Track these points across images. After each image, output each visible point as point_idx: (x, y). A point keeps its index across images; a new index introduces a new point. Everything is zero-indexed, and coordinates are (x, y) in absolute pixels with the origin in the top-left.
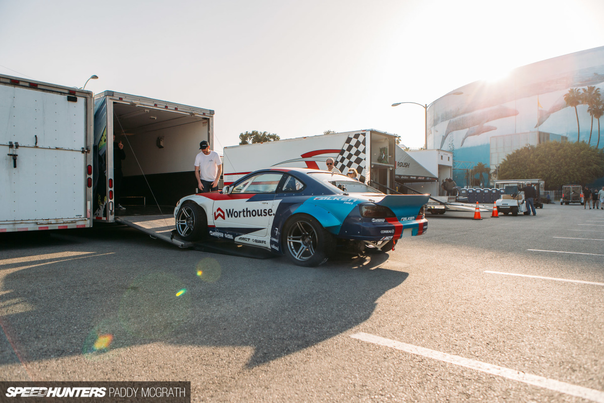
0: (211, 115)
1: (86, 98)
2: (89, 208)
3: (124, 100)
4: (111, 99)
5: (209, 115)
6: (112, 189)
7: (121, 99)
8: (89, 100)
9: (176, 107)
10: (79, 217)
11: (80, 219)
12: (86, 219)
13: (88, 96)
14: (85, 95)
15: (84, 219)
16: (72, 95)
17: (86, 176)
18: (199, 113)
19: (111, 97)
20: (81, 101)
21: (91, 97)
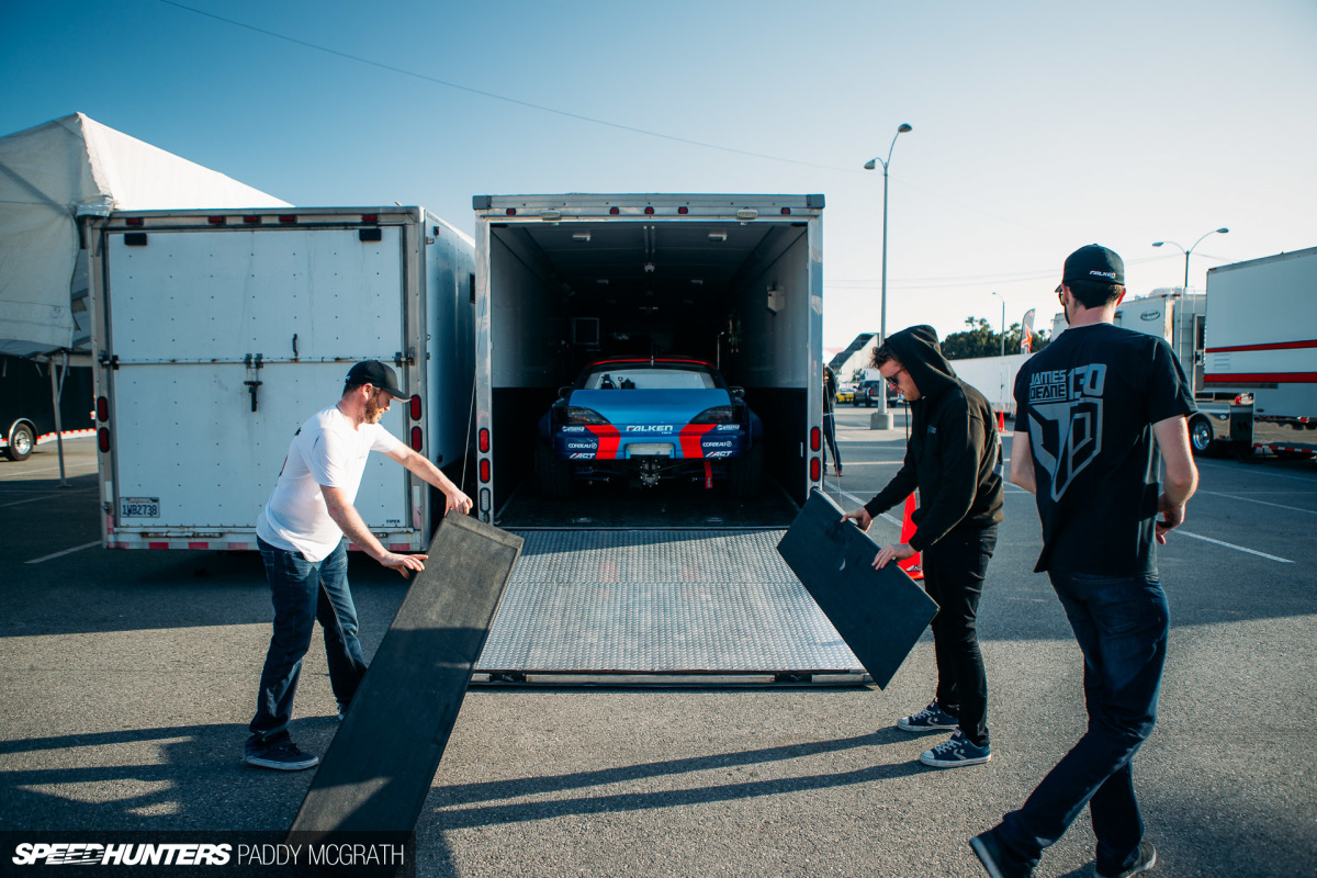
0: (815, 212)
1: (404, 227)
2: (417, 503)
3: (520, 211)
4: (484, 217)
5: (807, 211)
6: (489, 456)
7: (511, 212)
8: (410, 229)
9: (683, 205)
10: (393, 525)
11: (396, 530)
12: (411, 530)
13: (407, 220)
14: (399, 219)
15: (405, 530)
16: (369, 226)
17: (408, 423)
18: (767, 211)
19: (485, 212)
20: (391, 235)
21: (417, 220)
